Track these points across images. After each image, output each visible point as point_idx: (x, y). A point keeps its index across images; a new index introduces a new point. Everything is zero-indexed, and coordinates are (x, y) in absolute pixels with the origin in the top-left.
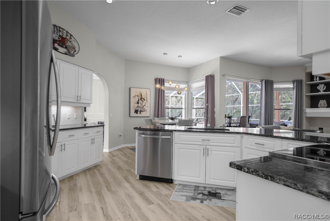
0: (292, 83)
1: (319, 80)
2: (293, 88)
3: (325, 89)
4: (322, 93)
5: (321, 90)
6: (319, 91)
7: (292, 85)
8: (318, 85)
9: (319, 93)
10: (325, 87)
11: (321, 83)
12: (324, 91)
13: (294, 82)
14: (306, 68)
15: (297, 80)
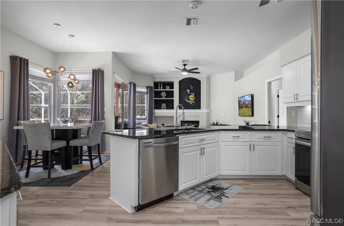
0: (146, 88)
1: (162, 89)
2: (147, 93)
3: (165, 95)
4: (164, 98)
5: (164, 96)
6: (162, 97)
7: (146, 90)
8: (161, 92)
9: (162, 98)
10: (166, 94)
11: (164, 91)
12: (165, 97)
13: (147, 87)
14: (154, 78)
15: (150, 87)
